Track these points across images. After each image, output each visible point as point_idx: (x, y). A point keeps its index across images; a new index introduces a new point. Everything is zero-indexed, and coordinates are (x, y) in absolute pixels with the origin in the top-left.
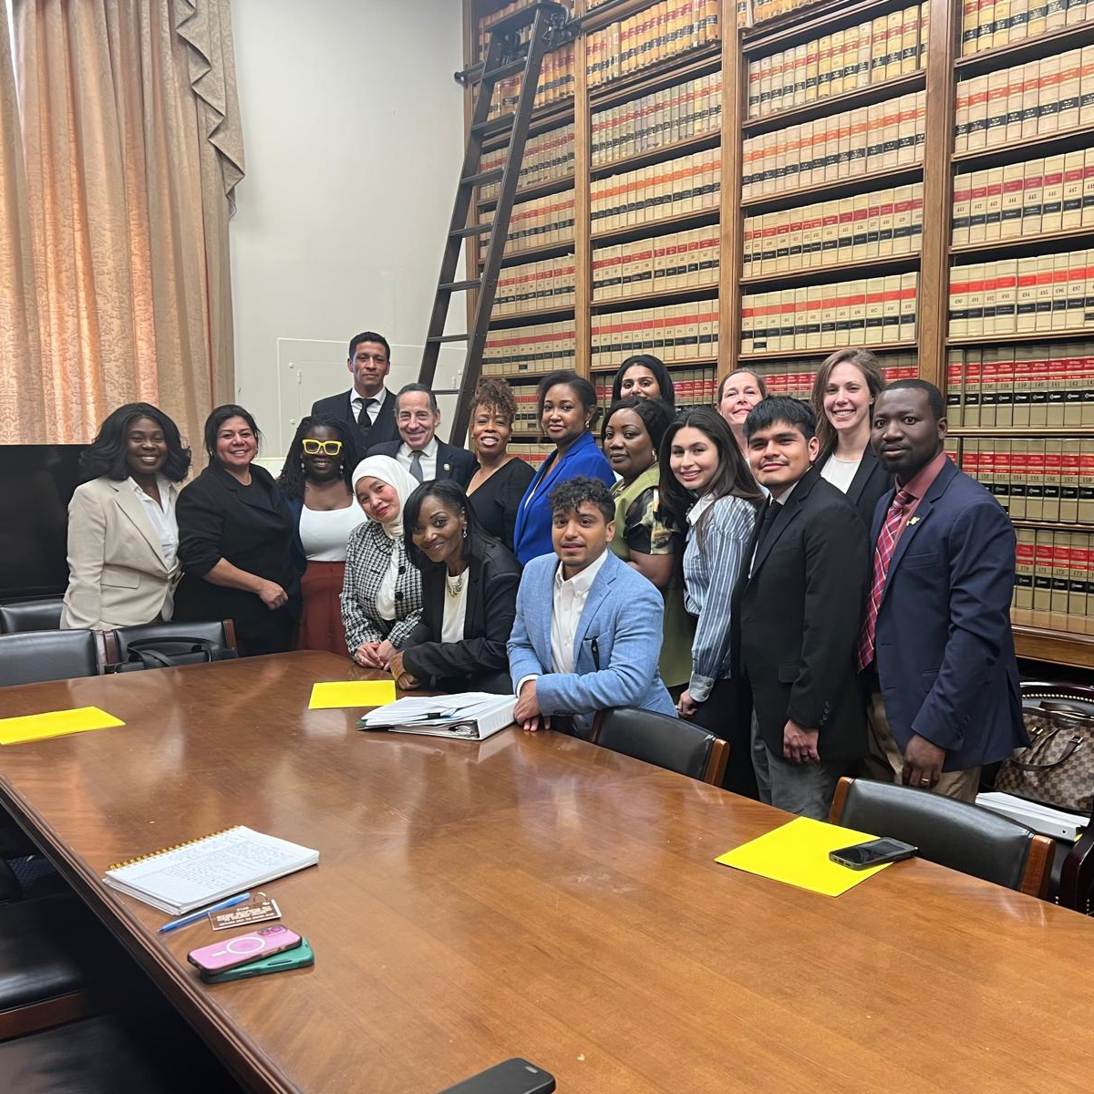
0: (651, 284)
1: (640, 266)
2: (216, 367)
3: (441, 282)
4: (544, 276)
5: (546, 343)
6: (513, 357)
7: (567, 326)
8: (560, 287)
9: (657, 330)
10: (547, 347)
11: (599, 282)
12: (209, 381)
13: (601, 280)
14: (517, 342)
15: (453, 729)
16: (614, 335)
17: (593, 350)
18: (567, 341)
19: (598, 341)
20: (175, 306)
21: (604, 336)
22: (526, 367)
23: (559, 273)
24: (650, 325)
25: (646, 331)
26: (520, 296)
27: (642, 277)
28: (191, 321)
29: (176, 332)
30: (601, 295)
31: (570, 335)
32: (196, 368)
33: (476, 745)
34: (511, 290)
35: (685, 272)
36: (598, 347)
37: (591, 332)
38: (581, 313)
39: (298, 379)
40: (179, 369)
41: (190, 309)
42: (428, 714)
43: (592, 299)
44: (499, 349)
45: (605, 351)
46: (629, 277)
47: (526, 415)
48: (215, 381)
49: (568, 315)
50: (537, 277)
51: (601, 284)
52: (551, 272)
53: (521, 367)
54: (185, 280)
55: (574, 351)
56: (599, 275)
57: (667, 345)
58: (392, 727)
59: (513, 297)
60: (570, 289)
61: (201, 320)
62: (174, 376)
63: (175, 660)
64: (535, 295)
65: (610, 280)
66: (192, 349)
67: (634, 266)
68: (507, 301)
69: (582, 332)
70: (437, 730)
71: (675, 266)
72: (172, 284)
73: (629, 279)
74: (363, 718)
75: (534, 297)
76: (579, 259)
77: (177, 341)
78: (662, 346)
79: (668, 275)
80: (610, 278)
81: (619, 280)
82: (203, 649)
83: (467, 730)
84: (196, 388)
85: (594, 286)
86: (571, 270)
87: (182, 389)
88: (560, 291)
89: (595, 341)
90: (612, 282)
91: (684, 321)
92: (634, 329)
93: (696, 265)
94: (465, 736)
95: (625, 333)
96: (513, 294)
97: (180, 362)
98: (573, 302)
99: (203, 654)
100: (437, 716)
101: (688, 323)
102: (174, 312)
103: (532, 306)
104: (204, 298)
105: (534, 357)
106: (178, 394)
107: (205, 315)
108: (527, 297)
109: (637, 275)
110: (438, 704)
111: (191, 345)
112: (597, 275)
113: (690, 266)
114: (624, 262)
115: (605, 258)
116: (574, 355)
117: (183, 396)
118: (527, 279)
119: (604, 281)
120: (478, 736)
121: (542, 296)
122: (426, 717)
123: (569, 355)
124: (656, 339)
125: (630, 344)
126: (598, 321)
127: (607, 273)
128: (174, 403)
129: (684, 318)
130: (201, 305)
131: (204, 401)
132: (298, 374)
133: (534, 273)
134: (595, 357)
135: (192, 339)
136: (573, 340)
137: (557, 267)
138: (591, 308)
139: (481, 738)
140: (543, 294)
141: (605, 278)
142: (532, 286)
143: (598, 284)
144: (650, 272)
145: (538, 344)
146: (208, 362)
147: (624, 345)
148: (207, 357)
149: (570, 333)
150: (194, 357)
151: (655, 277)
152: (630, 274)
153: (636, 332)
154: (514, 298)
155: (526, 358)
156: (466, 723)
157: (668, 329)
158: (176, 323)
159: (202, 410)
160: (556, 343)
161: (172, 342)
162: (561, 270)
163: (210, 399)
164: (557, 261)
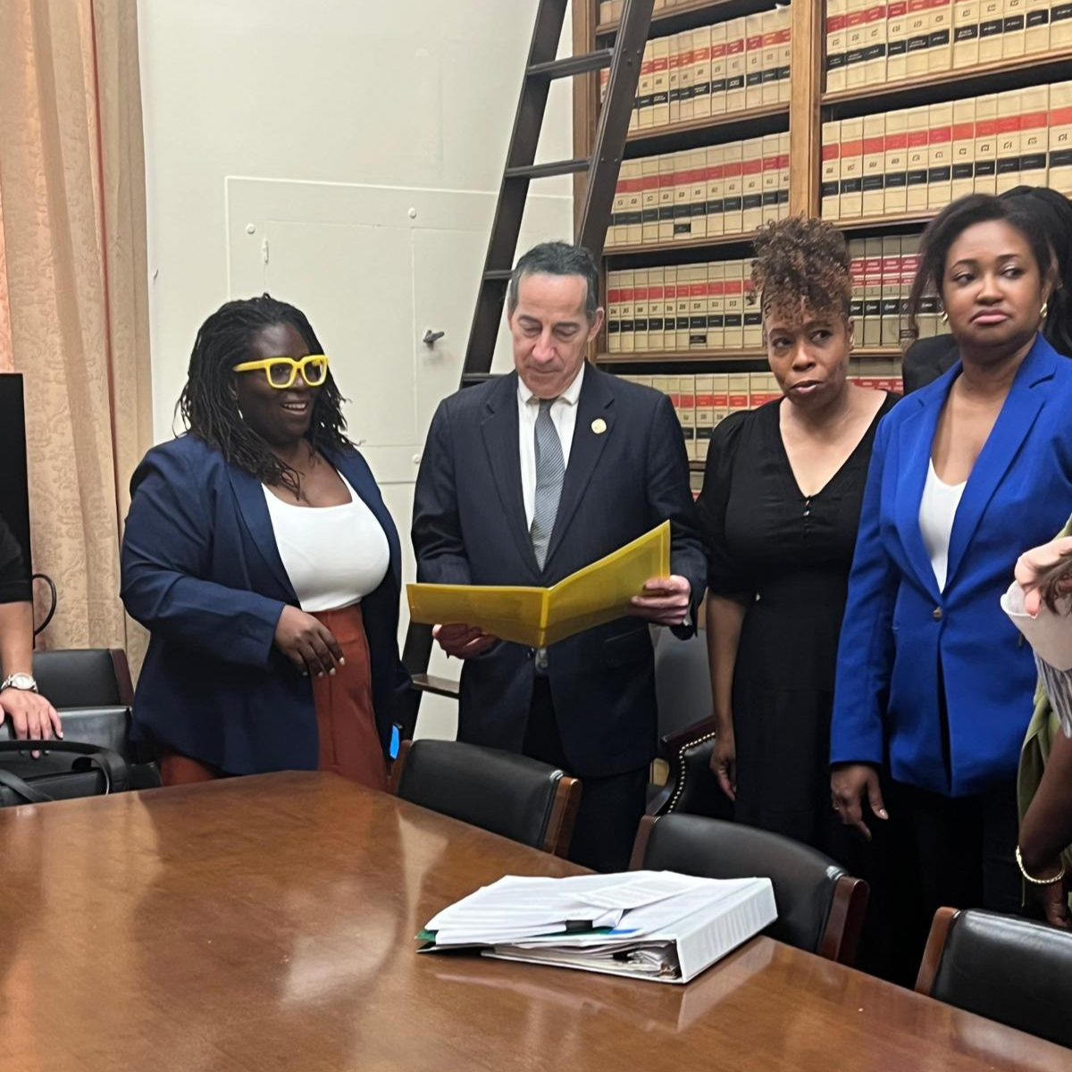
0: (948, 53)
1: (925, 20)
2: (113, 231)
3: (532, 61)
4: (726, 50)
5: (729, 181)
6: (662, 210)
7: (773, 144)
8: (758, 69)
9: (959, 144)
10: (731, 188)
11: (841, 56)
12: (100, 257)
13: (844, 50)
14: (670, 180)
15: (621, 956)
16: (869, 158)
17: (824, 190)
18: (772, 174)
19: (834, 171)
20: (36, 113)
21: (847, 161)
22: (687, 228)
23: (758, 42)
24: (943, 135)
25: (936, 147)
26: (678, 91)
27: (928, 41)
28: (65, 141)
29: (39, 162)
30: (842, 82)
31: (779, 162)
32: (76, 230)
33: (672, 995)
34: (659, 82)
35: (1020, 27)
36: (835, 183)
37: (821, 153)
38: (801, 119)
39: (265, 254)
40: (44, 236)
41: (65, 119)
42: (567, 923)
43: (823, 88)
44: (635, 195)
45: (850, 190)
46: (902, 43)
47: (685, 319)
48: (112, 255)
49: (776, 122)
50: (712, 53)
51: (844, 59)
52: (741, 42)
53: (678, 229)
54: (55, 61)
55: (786, 192)
56: (838, 43)
57: (979, 173)
58: (491, 948)
59: (665, 94)
60: (779, 73)
61: (85, 140)
62: (37, 247)
63: (41, 789)
64: (708, 88)
65: (861, 51)
66: (68, 194)
67: (912, 22)
68: (652, 103)
69: (804, 155)
70: (589, 957)
71: (1001, 16)
72: (31, 72)
73: (900, 47)
74: (429, 927)
75: (707, 91)
76: (799, 14)
77: (41, 181)
78: (969, 175)
79: (984, 34)
80: (862, 46)
81: (879, 50)
82: (93, 765)
83: (654, 961)
84: (77, 268)
85: (827, 63)
86: (781, 37)
87: (50, 272)
88: (759, 78)
89: (830, 171)
90: (866, 54)
91: (1017, 123)
92: (910, 145)
93: (1044, 12)
94: (649, 973)
95: (892, 154)
96: (664, 88)
97: (47, 220)
98: (785, 97)
99: (94, 775)
100: (586, 927)
101: (1027, 127)
102: (35, 123)
103: (700, 110)
104: (90, 98)
105: (704, 209)
106: (43, 280)
107: (92, 132)
108: (691, 92)
109: (918, 38)
110: (583, 900)
111: (67, 187)
112: (836, 43)
113: (1030, 15)
114: (890, 16)
115: (851, 10)
116: (786, 200)
117: (52, 284)
118: (692, 57)
119: (850, 53)
120: (678, 973)
121: (723, 88)
122: (563, 928)
123: (776, 201)
124: (957, 162)
125: (902, 175)
126: (834, 132)
127: (856, 37)
128: (36, 299)
129: (1019, 118)
130: (85, 113)
131: (92, 295)
132: (264, 246)
133: (708, 45)
134: (829, 203)
135: (69, 176)
136: (785, 172)
137: (753, 32)
138: (822, 107)
139: (684, 979)
140: (724, 85)
141: (853, 48)
142: (702, 72)
143: (836, 61)
144: (946, 33)
145: (713, 183)
146: (97, 222)
147: (889, 176)
148: (97, 210)
149: (778, 158)
150: (73, 211)
151: (956, 39)
152: (905, 38)
153: (915, 150)
154: (666, 97)
155: (690, 210)
156: (653, 946)
157: (983, 140)
158: (38, 147)
159: (89, 310)
160: (749, 178)
161: (33, 183)
162: (761, 37)
163: (103, 290)
164: (753, 20)
